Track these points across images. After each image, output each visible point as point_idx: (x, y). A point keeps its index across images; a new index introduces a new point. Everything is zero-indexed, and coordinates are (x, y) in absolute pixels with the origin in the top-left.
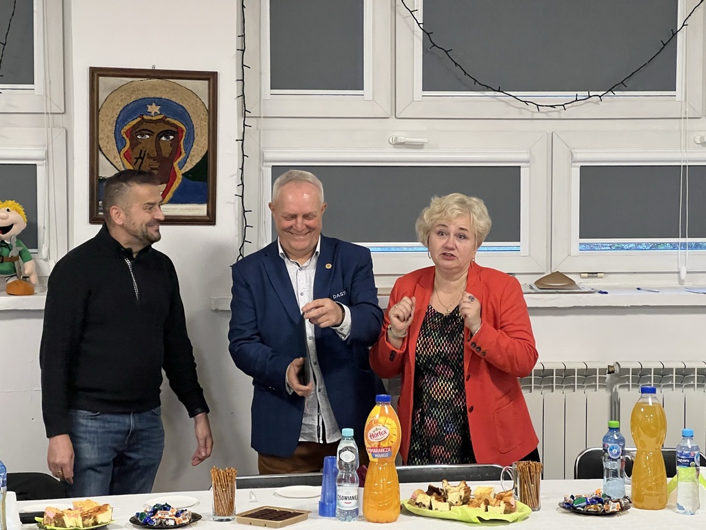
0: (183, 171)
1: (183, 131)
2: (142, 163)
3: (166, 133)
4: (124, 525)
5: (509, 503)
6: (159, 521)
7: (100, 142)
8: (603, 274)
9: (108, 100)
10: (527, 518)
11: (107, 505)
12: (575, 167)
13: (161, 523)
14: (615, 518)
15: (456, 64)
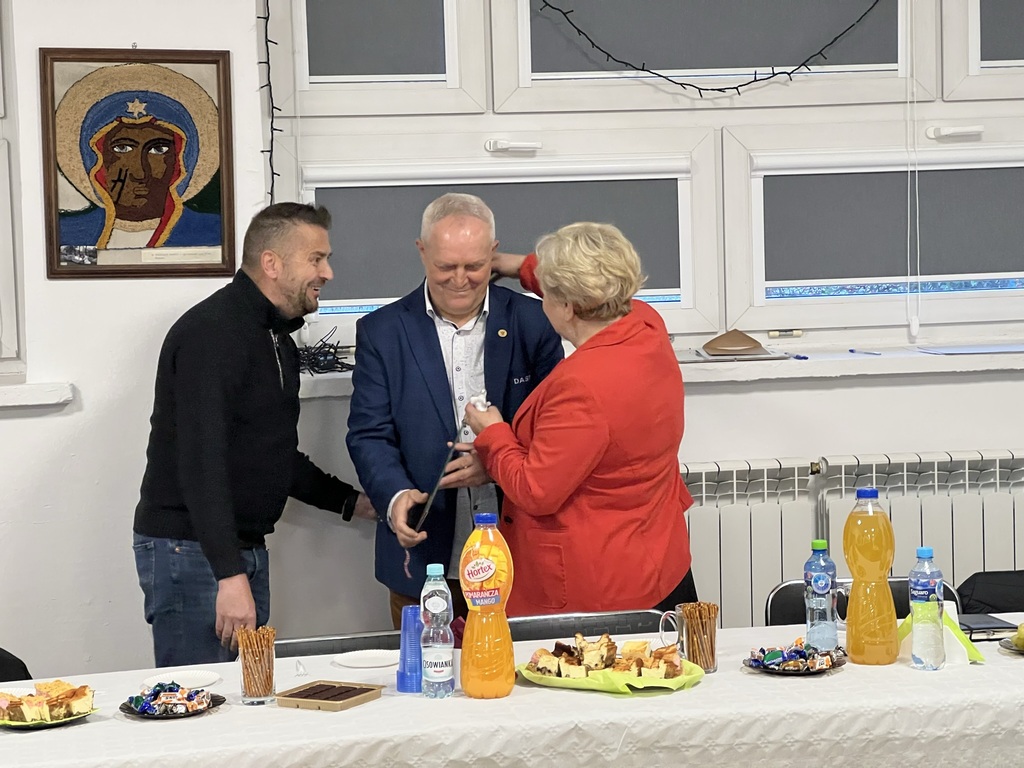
0: (185, 198)
1: (181, 139)
2: (122, 188)
3: (157, 143)
4: (111, 715)
5: (672, 662)
6: (163, 708)
7: (59, 158)
8: (800, 332)
9: (68, 96)
10: (698, 683)
11: (85, 687)
12: (755, 177)
13: (166, 711)
14: (824, 678)
15: (579, 31)
